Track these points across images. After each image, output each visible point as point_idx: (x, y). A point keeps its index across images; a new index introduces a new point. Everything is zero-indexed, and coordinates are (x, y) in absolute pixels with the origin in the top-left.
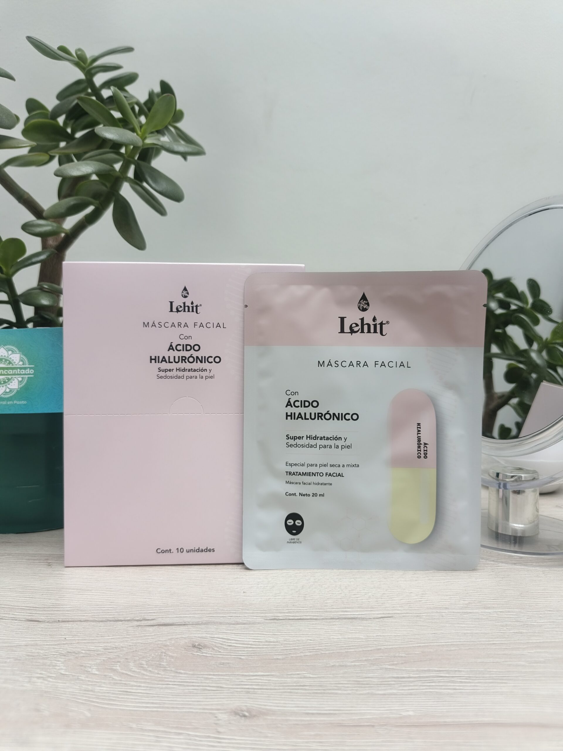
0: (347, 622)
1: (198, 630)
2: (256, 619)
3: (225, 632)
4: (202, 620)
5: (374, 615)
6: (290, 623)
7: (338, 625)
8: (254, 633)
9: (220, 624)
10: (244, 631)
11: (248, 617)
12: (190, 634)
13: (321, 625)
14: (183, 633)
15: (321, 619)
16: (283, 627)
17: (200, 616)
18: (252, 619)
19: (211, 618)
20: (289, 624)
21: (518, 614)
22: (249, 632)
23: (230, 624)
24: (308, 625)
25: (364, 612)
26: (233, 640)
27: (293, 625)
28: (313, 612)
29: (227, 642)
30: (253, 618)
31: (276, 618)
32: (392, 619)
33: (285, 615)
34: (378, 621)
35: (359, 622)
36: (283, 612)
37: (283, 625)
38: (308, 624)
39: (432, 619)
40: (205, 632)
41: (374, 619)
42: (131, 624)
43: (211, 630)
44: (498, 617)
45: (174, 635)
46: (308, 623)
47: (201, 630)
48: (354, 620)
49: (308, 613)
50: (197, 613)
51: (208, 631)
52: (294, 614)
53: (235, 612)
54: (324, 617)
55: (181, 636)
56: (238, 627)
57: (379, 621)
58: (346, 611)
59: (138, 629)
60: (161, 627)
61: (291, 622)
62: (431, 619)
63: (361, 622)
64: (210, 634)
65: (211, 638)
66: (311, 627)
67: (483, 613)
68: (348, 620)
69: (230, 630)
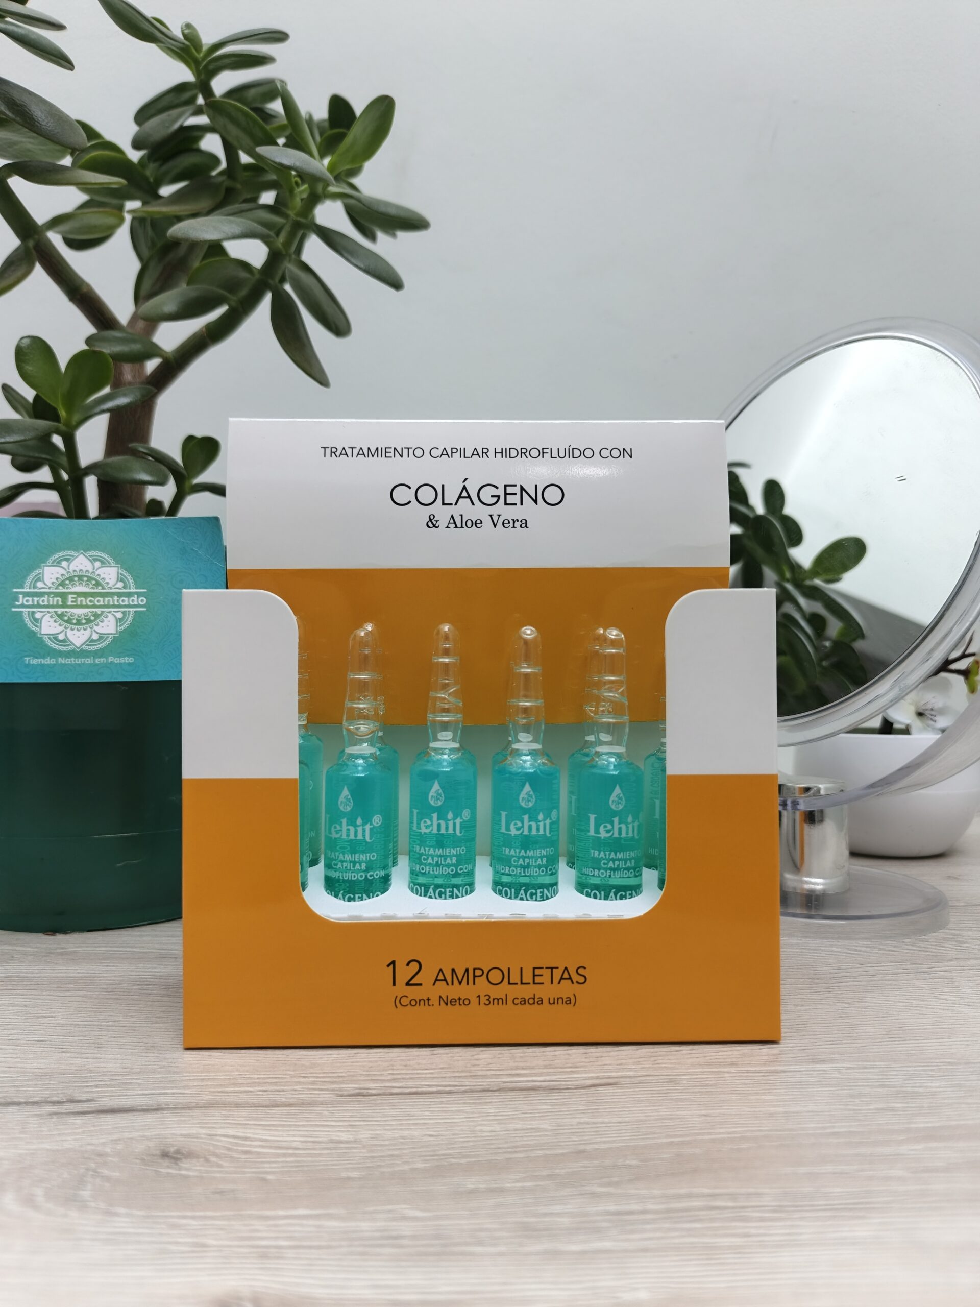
0: (517, 1097)
1: (185, 1120)
2: (319, 1094)
3: (244, 1122)
4: (198, 1100)
5: (577, 1081)
6: (391, 1101)
7: (496, 1102)
8: (307, 1123)
9: (237, 1107)
10: (285, 1121)
11: (301, 1092)
12: (163, 1128)
13: (459, 1104)
14: (147, 1128)
15: (460, 1092)
16: (374, 1110)
17: (196, 1091)
18: (309, 1096)
19: (219, 1096)
20: (390, 1103)
21: (883, 1072)
22: (296, 1122)
23: (258, 1107)
24: (430, 1105)
25: (556, 1075)
26: (256, 1140)
27: (397, 1106)
28: (445, 1077)
29: (244, 1144)
30: (311, 1094)
31: (363, 1093)
32: (615, 1088)
33: (382, 1085)
34: (584, 1092)
35: (543, 1096)
36: (380, 1080)
37: (375, 1106)
38: (431, 1102)
39: (702, 1086)
40: (199, 1123)
41: (576, 1089)
42: (37, 1110)
43: (214, 1119)
44: (841, 1078)
45: (126, 1132)
46: (431, 1100)
47: (190, 1120)
48: (532, 1092)
49: (435, 1080)
50: (191, 1085)
51: (205, 1121)
52: (404, 1083)
53: (276, 1082)
54: (468, 1088)
55: (141, 1134)
56: (274, 1112)
57: (587, 1094)
58: (518, 1075)
59: (50, 1120)
60: (102, 1116)
61: (395, 1100)
62: (698, 1086)
63: (547, 1096)
64: (209, 1128)
65: (209, 1137)
66: (437, 1109)
67: (810, 1071)
68: (518, 1093)
69: (256, 1119)
